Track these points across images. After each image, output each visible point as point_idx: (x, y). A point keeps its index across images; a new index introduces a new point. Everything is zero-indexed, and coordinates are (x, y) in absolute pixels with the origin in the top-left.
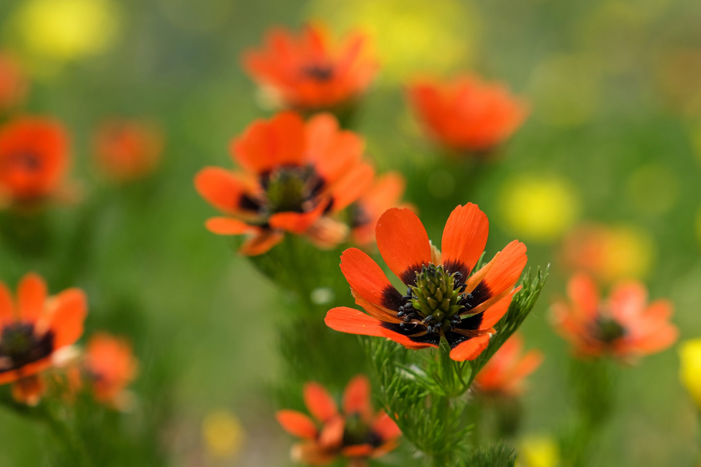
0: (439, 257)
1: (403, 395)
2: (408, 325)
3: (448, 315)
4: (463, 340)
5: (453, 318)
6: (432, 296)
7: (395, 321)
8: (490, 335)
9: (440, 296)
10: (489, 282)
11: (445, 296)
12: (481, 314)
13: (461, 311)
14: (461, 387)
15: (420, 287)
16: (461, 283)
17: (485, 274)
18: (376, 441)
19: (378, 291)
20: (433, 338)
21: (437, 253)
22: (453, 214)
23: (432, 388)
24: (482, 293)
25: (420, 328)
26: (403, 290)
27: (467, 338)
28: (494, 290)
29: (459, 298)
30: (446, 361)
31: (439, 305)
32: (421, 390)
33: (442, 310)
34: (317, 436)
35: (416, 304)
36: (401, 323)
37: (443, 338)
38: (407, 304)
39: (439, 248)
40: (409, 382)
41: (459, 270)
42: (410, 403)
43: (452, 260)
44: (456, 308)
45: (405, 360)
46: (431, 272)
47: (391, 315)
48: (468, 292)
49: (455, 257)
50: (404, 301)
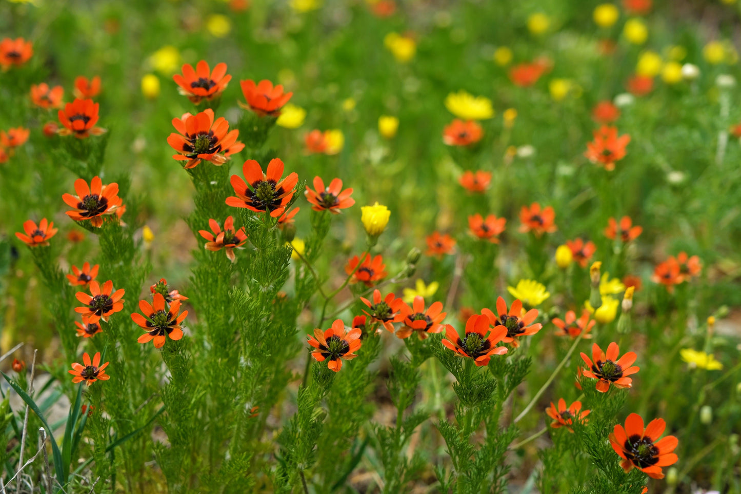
0: (265, 177)
1: (251, 227)
2: (255, 203)
3: (269, 200)
4: (275, 209)
5: (271, 201)
6: (264, 193)
7: (250, 201)
8: (285, 207)
9: (266, 193)
10: (284, 187)
11: (268, 193)
12: (281, 199)
13: (274, 198)
14: (273, 224)
15: (259, 190)
16: (273, 188)
17: (282, 184)
18: (237, 242)
19: (244, 190)
20: (263, 208)
21: (265, 175)
22: (271, 162)
23: (262, 224)
24: (281, 191)
25: (259, 204)
26: (253, 190)
27: (276, 208)
28: (286, 190)
29: (273, 193)
30: (268, 216)
31: (266, 196)
32: (258, 225)
33: (267, 198)
34: (214, 240)
35: (258, 195)
36: (252, 202)
37: (267, 208)
38: (255, 196)
39: (265, 174)
40: (253, 222)
41: (273, 182)
42: (253, 231)
43: (270, 179)
44: (272, 197)
45: (251, 214)
46: (263, 185)
47: (248, 199)
48: (276, 191)
49: (271, 178)
50: (253, 195)
